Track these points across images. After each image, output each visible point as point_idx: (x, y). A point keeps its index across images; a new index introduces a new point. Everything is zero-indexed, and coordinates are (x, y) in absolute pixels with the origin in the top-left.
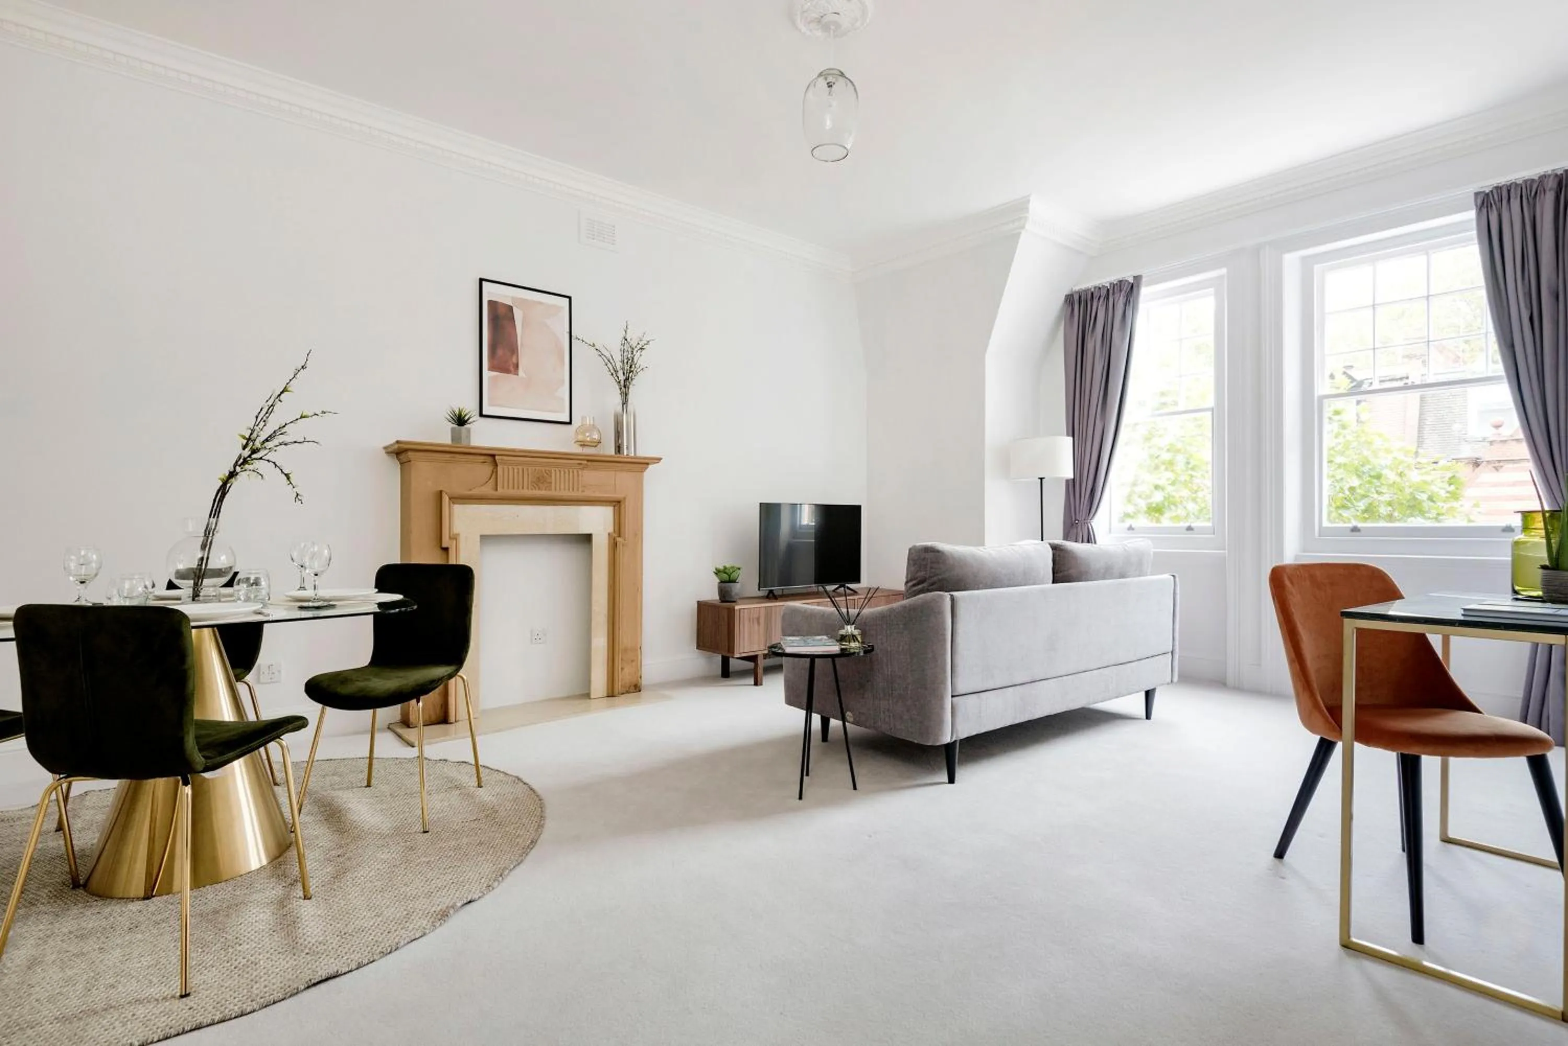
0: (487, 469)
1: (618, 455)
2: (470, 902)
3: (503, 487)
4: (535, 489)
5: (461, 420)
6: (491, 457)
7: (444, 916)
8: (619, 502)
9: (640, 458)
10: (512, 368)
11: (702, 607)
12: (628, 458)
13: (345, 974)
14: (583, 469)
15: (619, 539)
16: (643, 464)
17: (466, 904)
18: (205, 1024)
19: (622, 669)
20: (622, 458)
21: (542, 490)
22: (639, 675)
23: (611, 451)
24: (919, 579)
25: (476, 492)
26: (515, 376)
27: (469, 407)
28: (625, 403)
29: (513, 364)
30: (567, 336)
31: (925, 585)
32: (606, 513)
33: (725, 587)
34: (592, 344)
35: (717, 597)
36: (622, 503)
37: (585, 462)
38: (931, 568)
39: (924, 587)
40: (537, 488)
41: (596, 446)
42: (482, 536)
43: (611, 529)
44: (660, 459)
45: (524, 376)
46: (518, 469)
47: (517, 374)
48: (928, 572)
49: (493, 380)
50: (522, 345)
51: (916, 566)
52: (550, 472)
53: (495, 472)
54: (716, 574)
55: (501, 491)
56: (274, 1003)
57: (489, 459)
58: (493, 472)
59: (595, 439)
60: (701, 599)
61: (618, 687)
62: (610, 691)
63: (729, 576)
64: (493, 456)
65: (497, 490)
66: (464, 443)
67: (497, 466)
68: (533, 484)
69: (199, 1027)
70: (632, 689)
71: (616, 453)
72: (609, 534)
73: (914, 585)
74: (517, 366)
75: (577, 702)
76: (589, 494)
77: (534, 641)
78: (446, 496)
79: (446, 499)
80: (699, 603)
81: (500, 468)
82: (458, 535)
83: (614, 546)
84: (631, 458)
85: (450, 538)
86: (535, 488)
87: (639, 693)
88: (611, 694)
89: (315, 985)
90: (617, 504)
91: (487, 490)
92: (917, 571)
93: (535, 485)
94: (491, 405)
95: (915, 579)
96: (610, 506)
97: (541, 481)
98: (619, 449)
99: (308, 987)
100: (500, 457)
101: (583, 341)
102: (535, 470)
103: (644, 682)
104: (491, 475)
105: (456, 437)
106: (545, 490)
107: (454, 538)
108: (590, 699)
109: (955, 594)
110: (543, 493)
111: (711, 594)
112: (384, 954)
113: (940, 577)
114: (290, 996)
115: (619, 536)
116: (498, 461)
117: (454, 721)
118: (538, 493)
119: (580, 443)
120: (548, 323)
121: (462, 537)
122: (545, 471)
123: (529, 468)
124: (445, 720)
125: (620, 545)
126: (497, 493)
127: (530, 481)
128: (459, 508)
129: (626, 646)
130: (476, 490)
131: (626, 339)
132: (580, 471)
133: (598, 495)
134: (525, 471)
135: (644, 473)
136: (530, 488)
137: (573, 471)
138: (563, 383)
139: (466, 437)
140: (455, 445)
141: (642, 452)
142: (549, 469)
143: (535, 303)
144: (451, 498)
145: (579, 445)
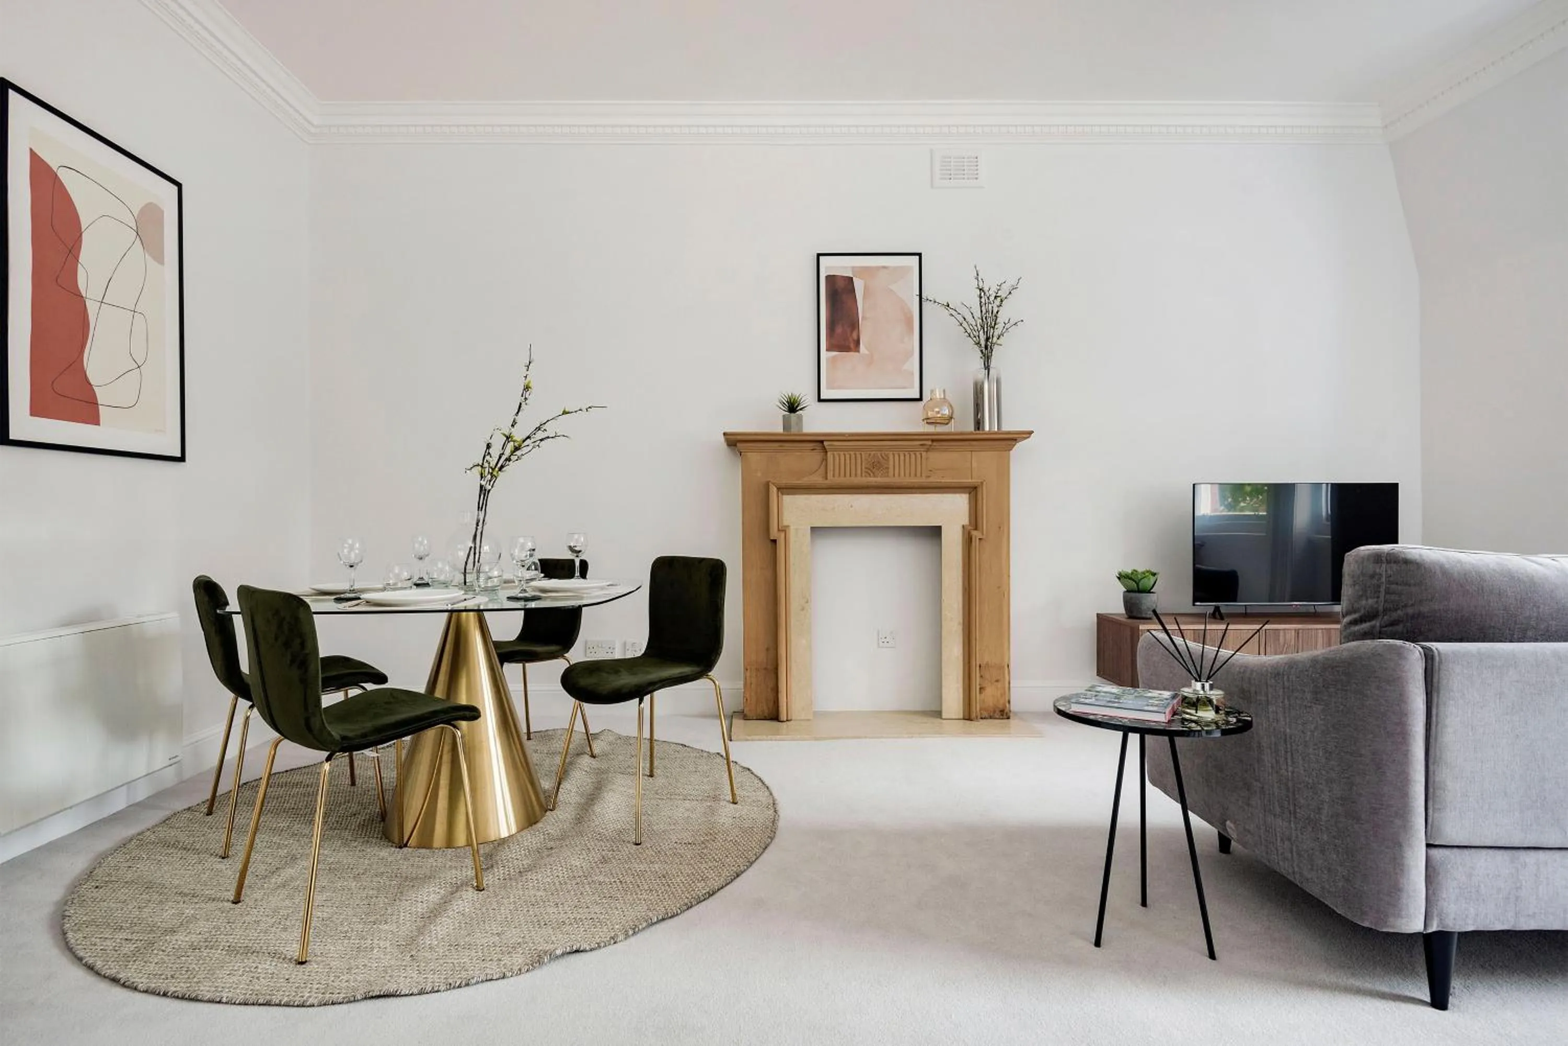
0: (817, 456)
1: (978, 432)
2: (577, 951)
3: (834, 476)
5: (792, 407)
6: (820, 442)
7: (538, 961)
8: (976, 488)
9: (1009, 433)
10: (852, 346)
11: (1103, 621)
12: (991, 434)
13: (406, 995)
14: (927, 451)
15: (974, 533)
16: (1011, 439)
17: (570, 953)
18: (273, 1003)
19: (982, 689)
20: (982, 434)
21: (877, 477)
22: (1007, 699)
23: (970, 427)
24: (1362, 611)
25: (805, 481)
26: (857, 354)
27: (805, 392)
28: (987, 368)
29: (854, 340)
31: (1376, 623)
32: (961, 501)
33: (1131, 598)
34: (945, 304)
35: (1122, 610)
36: (979, 490)
37: (930, 443)
38: (1388, 592)
39: (1373, 627)
40: (872, 474)
41: (947, 424)
42: (812, 528)
43: (966, 521)
44: (1031, 433)
45: (867, 352)
46: (850, 455)
47: (858, 351)
48: (1382, 598)
49: (832, 361)
50: (863, 318)
51: (1357, 587)
52: (887, 456)
53: (825, 459)
54: (1119, 578)
55: (832, 480)
56: (333, 1004)
57: (819, 445)
58: (823, 460)
59: (945, 415)
60: (1099, 612)
61: (976, 708)
62: (967, 714)
63: (1138, 585)
64: (822, 442)
65: (827, 479)
66: (794, 430)
67: (826, 452)
68: (867, 470)
69: (268, 1004)
70: (997, 715)
71: (975, 430)
72: (963, 526)
73: (1354, 622)
74: (857, 343)
75: (925, 719)
76: (935, 479)
77: (881, 644)
78: (774, 487)
79: (773, 490)
80: (1099, 616)
81: (829, 456)
82: (788, 526)
83: (968, 540)
84: (995, 433)
85: (779, 530)
86: (870, 475)
87: (1006, 721)
88: (968, 717)
89: (372, 997)
90: (973, 490)
91: (817, 479)
92: (1360, 597)
93: (869, 472)
94: (828, 387)
95: (1355, 612)
96: (964, 493)
97: (876, 466)
98: (978, 424)
99: (366, 998)
100: (829, 443)
101: (935, 302)
102: (870, 455)
103: (1014, 707)
104: (821, 465)
105: (787, 425)
106: (881, 477)
107: (784, 530)
108: (941, 718)
109: (1435, 646)
111: (1116, 606)
112: (450, 987)
113: (1410, 611)
114: (347, 1002)
115: (976, 529)
116: (827, 447)
117: (785, 719)
118: (872, 480)
119: (928, 421)
120: (893, 287)
121: (792, 528)
122: (881, 456)
123: (862, 453)
124: (775, 717)
125: (980, 539)
126: (826, 482)
127: (863, 468)
128: (787, 499)
129: (988, 662)
130: (805, 479)
131: (980, 290)
132: (924, 454)
133: (948, 480)
134: (859, 456)
135: (1011, 452)
136: (863, 475)
137: (915, 454)
138: (912, 354)
139: (797, 424)
140: (785, 433)
141: (1009, 426)
142: (886, 453)
143: (879, 268)
144: (779, 489)
145: (927, 423)
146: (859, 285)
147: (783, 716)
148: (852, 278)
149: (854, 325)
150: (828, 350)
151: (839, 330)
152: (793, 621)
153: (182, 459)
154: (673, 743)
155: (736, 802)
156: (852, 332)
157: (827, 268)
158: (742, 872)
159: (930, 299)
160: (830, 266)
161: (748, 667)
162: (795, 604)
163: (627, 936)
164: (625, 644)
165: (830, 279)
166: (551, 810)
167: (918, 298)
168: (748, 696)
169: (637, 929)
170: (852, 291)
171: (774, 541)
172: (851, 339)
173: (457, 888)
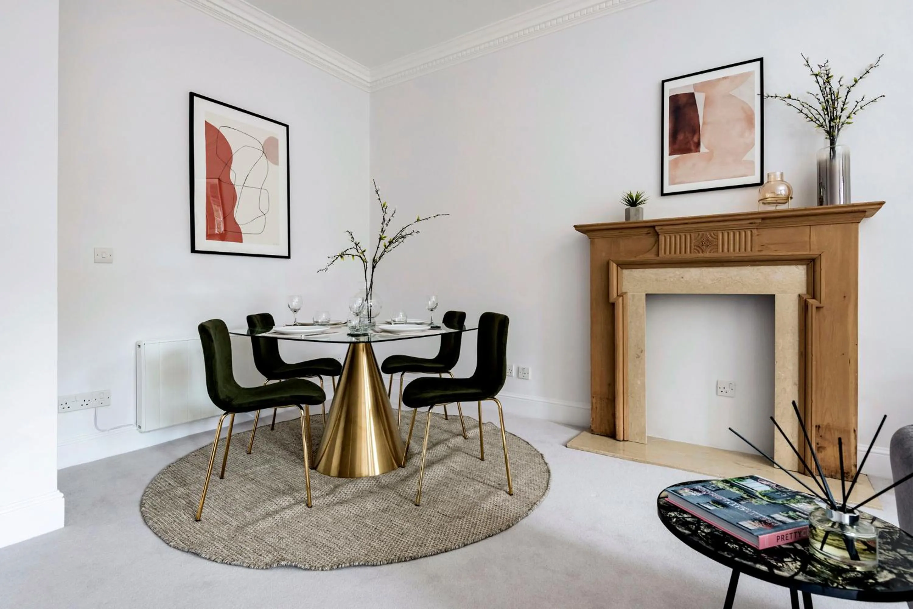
0: (649, 241)
1: (821, 207)
3: (665, 254)
4: (699, 252)
5: (633, 202)
6: (652, 228)
8: (814, 260)
9: (853, 206)
10: (693, 148)
12: (837, 208)
14: (759, 229)
15: (813, 301)
16: (861, 212)
19: (820, 448)
20: (826, 209)
21: (706, 253)
22: (854, 462)
25: (640, 258)
26: (697, 154)
27: (647, 189)
28: (832, 147)
29: (694, 142)
30: (758, 98)
32: (797, 272)
34: (786, 96)
36: (818, 262)
37: (760, 221)
40: (700, 251)
41: (786, 203)
42: (647, 295)
43: (802, 291)
44: (883, 204)
45: (707, 151)
46: (680, 236)
47: (699, 151)
49: (674, 164)
50: (704, 123)
52: (716, 235)
53: (657, 241)
55: (663, 257)
57: (651, 230)
59: (783, 195)
62: (802, 468)
64: (654, 227)
65: (658, 255)
66: (634, 219)
67: (658, 235)
68: (696, 248)
70: (840, 476)
71: (816, 205)
72: (799, 296)
74: (698, 144)
75: (755, 464)
77: (720, 393)
78: (614, 264)
79: (613, 267)
81: (662, 238)
82: (626, 293)
83: (805, 308)
84: (841, 207)
85: (617, 295)
88: (803, 471)
90: (811, 262)
91: (650, 256)
93: (698, 249)
94: (670, 184)
96: (801, 265)
97: (705, 244)
98: (822, 199)
100: (660, 227)
101: (776, 97)
102: (699, 235)
104: (654, 244)
105: (628, 216)
106: (709, 253)
107: (622, 295)
108: (773, 464)
110: (708, 255)
115: (814, 297)
116: (658, 231)
117: (622, 439)
118: (701, 255)
119: (764, 201)
120: (734, 93)
121: (629, 295)
122: (710, 235)
123: (692, 234)
124: (612, 434)
125: (817, 308)
126: (658, 258)
127: (692, 245)
128: (626, 272)
129: (829, 423)
130: (641, 256)
131: (816, 75)
132: (755, 231)
133: (783, 252)
134: (688, 237)
135: (860, 225)
136: (692, 251)
137: (745, 232)
138: (753, 144)
139: (635, 215)
140: (627, 222)
141: (857, 198)
142: (715, 232)
143: (719, 80)
144: (618, 265)
145: (763, 203)
146: (700, 99)
147: (620, 436)
148: (693, 93)
149: (695, 130)
150: (671, 154)
151: (681, 137)
152: (630, 366)
153: (289, 257)
154: (522, 440)
155: (511, 493)
156: (693, 137)
157: (670, 90)
158: (451, 550)
159: (770, 95)
160: (671, 89)
161: (594, 396)
162: (631, 353)
163: (332, 569)
164: (518, 368)
165: (673, 98)
166: (402, 467)
167: (759, 97)
168: (594, 416)
169: (340, 566)
170: (694, 103)
171: (613, 305)
172: (691, 142)
173: (298, 503)
